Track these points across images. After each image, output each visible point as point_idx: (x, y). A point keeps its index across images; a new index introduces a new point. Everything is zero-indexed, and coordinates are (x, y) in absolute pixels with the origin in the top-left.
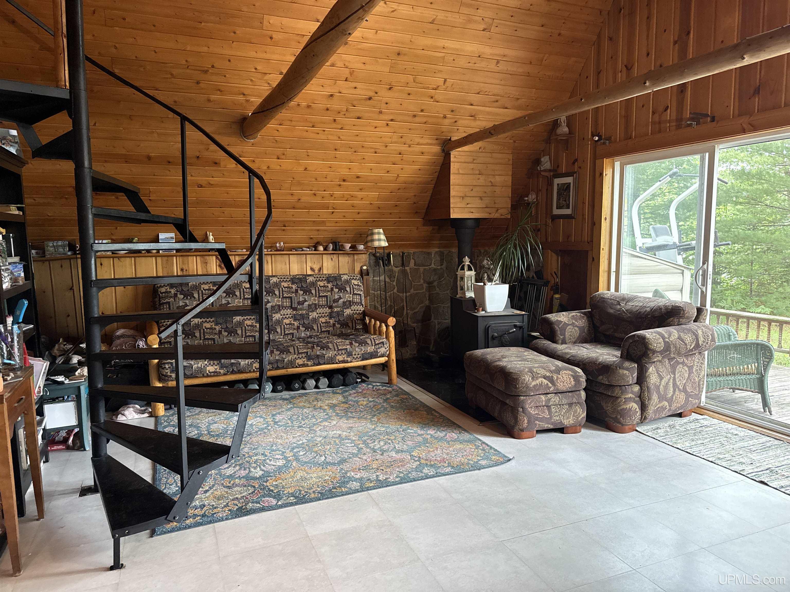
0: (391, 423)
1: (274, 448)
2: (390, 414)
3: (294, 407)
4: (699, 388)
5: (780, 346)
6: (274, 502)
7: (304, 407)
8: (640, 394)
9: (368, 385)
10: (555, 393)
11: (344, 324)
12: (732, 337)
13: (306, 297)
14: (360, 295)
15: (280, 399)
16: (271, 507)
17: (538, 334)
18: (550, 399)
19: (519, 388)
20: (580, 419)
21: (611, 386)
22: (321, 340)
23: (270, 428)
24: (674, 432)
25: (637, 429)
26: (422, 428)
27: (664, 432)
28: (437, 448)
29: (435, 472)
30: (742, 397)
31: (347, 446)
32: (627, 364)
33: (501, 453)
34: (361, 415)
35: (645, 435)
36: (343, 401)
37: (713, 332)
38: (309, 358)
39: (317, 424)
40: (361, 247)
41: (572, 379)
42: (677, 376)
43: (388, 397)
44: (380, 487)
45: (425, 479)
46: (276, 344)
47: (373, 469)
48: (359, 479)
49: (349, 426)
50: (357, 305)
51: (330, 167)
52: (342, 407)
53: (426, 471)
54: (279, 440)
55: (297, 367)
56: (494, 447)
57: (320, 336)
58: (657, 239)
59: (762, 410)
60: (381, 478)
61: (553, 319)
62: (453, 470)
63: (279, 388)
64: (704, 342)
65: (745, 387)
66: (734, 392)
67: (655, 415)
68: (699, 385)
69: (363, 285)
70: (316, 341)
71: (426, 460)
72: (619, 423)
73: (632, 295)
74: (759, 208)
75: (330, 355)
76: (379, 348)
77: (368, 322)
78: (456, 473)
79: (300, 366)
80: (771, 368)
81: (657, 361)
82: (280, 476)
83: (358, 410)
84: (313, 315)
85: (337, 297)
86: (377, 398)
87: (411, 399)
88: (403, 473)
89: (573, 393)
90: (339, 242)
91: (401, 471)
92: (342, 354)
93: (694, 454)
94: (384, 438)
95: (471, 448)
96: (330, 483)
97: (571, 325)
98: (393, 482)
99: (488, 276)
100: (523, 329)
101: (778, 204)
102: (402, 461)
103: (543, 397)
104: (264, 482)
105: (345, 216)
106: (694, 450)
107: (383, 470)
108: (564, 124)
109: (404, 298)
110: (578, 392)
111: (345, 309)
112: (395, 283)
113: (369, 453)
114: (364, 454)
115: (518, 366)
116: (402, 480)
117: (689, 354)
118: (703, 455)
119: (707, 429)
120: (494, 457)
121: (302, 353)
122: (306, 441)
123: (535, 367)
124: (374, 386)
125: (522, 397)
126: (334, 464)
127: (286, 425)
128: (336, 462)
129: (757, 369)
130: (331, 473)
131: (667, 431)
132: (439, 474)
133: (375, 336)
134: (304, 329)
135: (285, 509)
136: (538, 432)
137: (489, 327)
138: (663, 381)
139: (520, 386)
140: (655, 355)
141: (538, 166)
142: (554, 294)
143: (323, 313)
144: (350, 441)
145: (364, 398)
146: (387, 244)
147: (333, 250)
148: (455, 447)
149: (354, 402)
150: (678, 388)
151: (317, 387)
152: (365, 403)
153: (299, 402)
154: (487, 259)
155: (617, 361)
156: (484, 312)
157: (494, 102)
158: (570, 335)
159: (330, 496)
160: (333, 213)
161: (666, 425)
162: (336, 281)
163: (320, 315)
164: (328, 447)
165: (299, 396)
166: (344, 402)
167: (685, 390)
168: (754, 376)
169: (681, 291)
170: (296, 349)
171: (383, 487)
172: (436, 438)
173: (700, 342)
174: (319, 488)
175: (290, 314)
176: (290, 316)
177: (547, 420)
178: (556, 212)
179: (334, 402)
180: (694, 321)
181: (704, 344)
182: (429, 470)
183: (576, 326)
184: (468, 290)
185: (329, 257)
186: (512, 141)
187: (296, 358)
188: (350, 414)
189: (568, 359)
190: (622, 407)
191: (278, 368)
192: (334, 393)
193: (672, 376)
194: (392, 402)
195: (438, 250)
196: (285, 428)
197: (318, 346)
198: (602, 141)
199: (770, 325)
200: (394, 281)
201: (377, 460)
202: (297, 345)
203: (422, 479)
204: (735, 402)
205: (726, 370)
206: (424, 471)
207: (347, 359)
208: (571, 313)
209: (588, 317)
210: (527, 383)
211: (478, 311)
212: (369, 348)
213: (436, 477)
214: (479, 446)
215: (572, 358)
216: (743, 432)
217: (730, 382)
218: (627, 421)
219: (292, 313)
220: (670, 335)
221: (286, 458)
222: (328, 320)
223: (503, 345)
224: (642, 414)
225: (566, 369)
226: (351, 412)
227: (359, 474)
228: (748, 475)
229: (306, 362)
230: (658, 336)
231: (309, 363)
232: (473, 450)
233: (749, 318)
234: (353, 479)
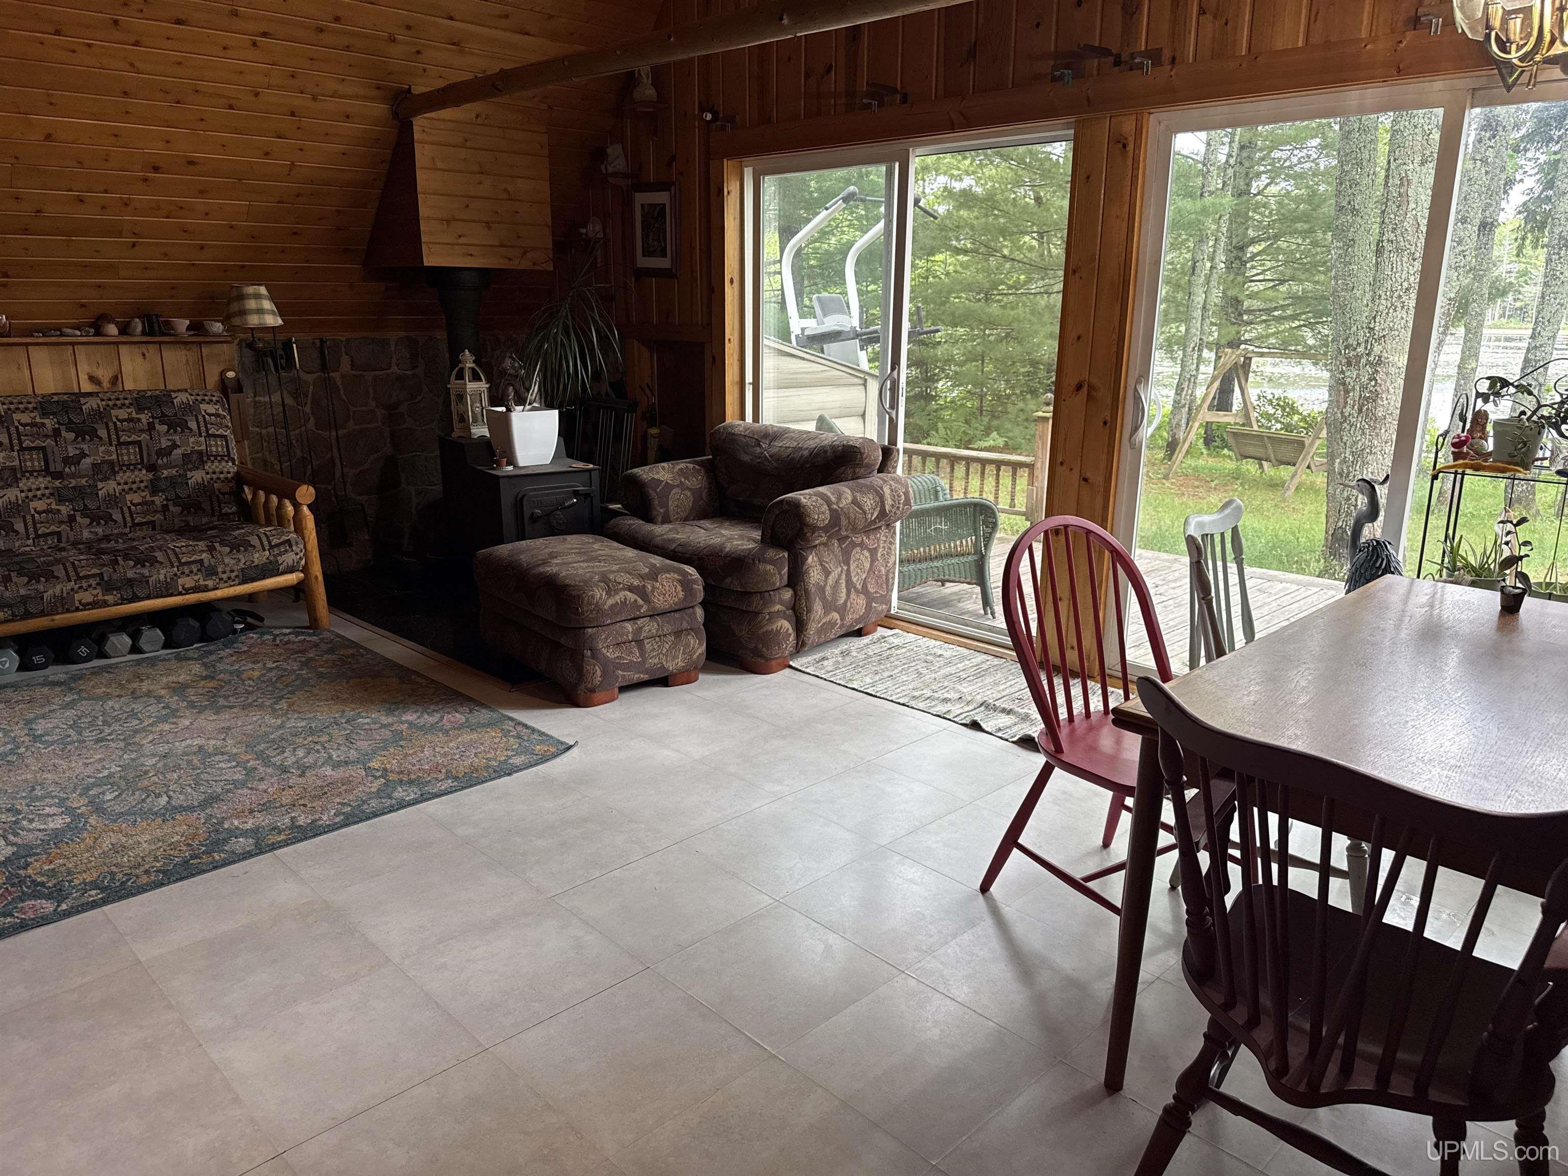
0: (319, 709)
1: (38, 792)
2: (316, 691)
3: (81, 699)
4: (887, 585)
5: (1012, 505)
6: (48, 906)
7: (107, 696)
8: (795, 604)
9: (263, 634)
10: (650, 616)
11: (191, 505)
12: (941, 494)
13: (85, 447)
14: (225, 437)
15: (43, 685)
16: (42, 918)
17: (619, 506)
18: (642, 628)
19: (583, 613)
20: (695, 657)
21: (746, 595)
22: (135, 543)
23: (22, 750)
24: (848, 663)
25: (791, 663)
26: (390, 712)
27: (834, 665)
28: (423, 747)
29: (419, 793)
30: (955, 593)
31: (218, 769)
32: (771, 553)
33: (552, 737)
34: (250, 700)
35: (803, 672)
36: (204, 674)
37: (907, 488)
38: (109, 587)
39: (144, 729)
40: (218, 327)
41: (679, 588)
42: (852, 568)
43: (311, 655)
44: (302, 840)
45: (398, 809)
46: (16, 559)
47: (282, 806)
48: (252, 830)
49: (223, 725)
50: (220, 461)
51: (116, 136)
52: (204, 687)
53: (399, 793)
54: (49, 776)
55: (77, 609)
56: (540, 729)
57: (130, 535)
58: (825, 320)
59: (982, 612)
60: (302, 821)
61: (645, 476)
62: (456, 783)
63: (38, 659)
64: (893, 506)
65: (958, 575)
66: (943, 585)
67: (819, 638)
68: (887, 579)
69: (230, 414)
70: (121, 546)
71: (401, 772)
72: (761, 656)
73: (780, 428)
74: (993, 262)
75: (162, 577)
76: (280, 554)
77: (250, 497)
78: (463, 788)
79: (86, 606)
80: (995, 541)
81: (820, 544)
82: (58, 851)
83: (241, 689)
84: (108, 487)
85: (165, 443)
86: (285, 660)
87: (362, 656)
88: (350, 805)
89: (682, 613)
90: (157, 315)
91: (346, 801)
92: (191, 572)
93: (878, 695)
94: (306, 742)
95: (495, 737)
96: (184, 848)
97: (677, 486)
98: (329, 825)
99: (516, 392)
100: (592, 498)
101: (1022, 256)
102: (346, 781)
103: (629, 626)
104: (19, 868)
105: (166, 255)
106: (879, 689)
107: (305, 805)
108: (647, 81)
109: (334, 442)
110: (691, 610)
111: (191, 470)
112: (308, 409)
113: (272, 776)
114: (262, 779)
115: (580, 572)
116: (348, 819)
117: (870, 528)
118: (892, 696)
119: (898, 652)
120: (538, 747)
121: (87, 577)
122: (119, 769)
123: (614, 572)
124: (276, 636)
125: (590, 630)
126: (191, 809)
127: (64, 742)
128: (196, 804)
129: (975, 545)
130: (185, 827)
131: (838, 662)
132: (428, 796)
133: (269, 529)
134: (88, 521)
135: (78, 917)
136: (623, 689)
137: (524, 496)
138: (830, 577)
139: (585, 609)
140: (816, 534)
141: (603, 163)
142: (649, 427)
143: (134, 483)
144: (226, 757)
145: (254, 663)
146: (280, 322)
147: (144, 333)
148: (460, 739)
149: (231, 673)
150: (855, 587)
151: (135, 649)
152: (257, 674)
153: (93, 687)
154: (511, 357)
155: (754, 548)
156: (510, 468)
157: (500, 17)
158: (677, 506)
159: (185, 873)
160: (134, 245)
161: (836, 652)
162: (160, 406)
163: (126, 487)
164: (175, 776)
165: (92, 673)
166: (205, 678)
167: (865, 591)
168: (970, 558)
169: (863, 416)
170: (70, 570)
171: (306, 839)
172: (421, 728)
173: (887, 508)
174: (158, 861)
175: (46, 488)
176: (47, 492)
177: (638, 667)
178: (644, 262)
179: (181, 679)
180: (879, 472)
181: (894, 510)
182: (406, 790)
183: (687, 488)
184: (475, 421)
185: (136, 349)
186: (545, 106)
187: (72, 589)
188: (222, 702)
189: (673, 551)
190: (765, 629)
191: (27, 615)
192: (179, 658)
193: (845, 568)
194: (321, 666)
195: (404, 334)
196: (61, 746)
197: (126, 557)
198: (719, 123)
199: (998, 470)
200: (306, 403)
201: (290, 787)
202: (71, 559)
203: (391, 811)
204: (945, 603)
205: (930, 551)
206: (396, 795)
207: (206, 583)
208: (678, 464)
209: (707, 472)
210: (597, 602)
211: (499, 465)
212: (257, 555)
213: (421, 802)
214: (510, 731)
215: (680, 548)
216: (950, 651)
217: (936, 570)
218: (774, 653)
219: (50, 485)
220: (839, 499)
221: (70, 811)
222: (148, 498)
223: (552, 531)
224: (798, 637)
225: (668, 570)
226: (226, 697)
227: (251, 821)
228: (956, 719)
229: (100, 597)
230: (820, 501)
231: (110, 598)
232: (496, 740)
233: (969, 460)
234: (238, 832)
